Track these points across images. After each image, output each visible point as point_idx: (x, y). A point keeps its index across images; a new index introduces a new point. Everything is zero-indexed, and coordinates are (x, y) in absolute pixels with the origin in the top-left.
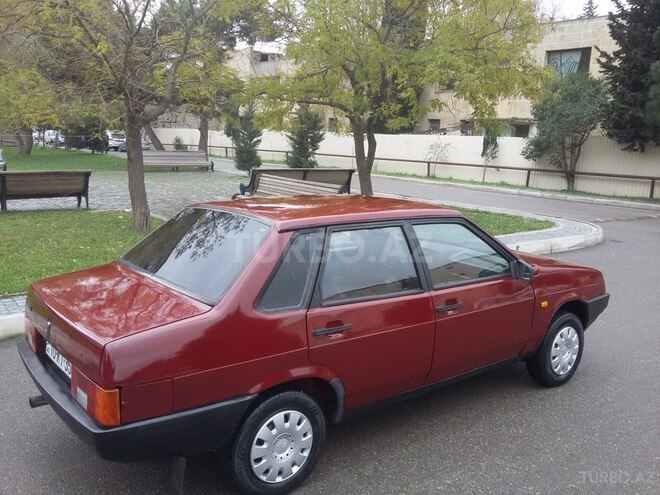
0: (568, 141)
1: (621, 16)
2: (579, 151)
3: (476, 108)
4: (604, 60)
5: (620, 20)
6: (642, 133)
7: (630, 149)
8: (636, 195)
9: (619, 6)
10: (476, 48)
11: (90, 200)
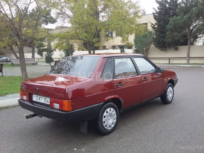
0: (145, 49)
1: (156, 13)
2: (148, 51)
3: (123, 38)
4: (152, 26)
5: (156, 15)
6: (165, 45)
7: (162, 50)
8: (165, 63)
9: (155, 10)
10: (124, 20)
11: (3, 74)
